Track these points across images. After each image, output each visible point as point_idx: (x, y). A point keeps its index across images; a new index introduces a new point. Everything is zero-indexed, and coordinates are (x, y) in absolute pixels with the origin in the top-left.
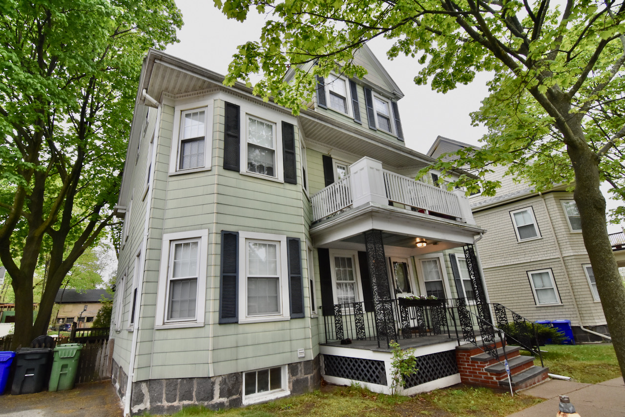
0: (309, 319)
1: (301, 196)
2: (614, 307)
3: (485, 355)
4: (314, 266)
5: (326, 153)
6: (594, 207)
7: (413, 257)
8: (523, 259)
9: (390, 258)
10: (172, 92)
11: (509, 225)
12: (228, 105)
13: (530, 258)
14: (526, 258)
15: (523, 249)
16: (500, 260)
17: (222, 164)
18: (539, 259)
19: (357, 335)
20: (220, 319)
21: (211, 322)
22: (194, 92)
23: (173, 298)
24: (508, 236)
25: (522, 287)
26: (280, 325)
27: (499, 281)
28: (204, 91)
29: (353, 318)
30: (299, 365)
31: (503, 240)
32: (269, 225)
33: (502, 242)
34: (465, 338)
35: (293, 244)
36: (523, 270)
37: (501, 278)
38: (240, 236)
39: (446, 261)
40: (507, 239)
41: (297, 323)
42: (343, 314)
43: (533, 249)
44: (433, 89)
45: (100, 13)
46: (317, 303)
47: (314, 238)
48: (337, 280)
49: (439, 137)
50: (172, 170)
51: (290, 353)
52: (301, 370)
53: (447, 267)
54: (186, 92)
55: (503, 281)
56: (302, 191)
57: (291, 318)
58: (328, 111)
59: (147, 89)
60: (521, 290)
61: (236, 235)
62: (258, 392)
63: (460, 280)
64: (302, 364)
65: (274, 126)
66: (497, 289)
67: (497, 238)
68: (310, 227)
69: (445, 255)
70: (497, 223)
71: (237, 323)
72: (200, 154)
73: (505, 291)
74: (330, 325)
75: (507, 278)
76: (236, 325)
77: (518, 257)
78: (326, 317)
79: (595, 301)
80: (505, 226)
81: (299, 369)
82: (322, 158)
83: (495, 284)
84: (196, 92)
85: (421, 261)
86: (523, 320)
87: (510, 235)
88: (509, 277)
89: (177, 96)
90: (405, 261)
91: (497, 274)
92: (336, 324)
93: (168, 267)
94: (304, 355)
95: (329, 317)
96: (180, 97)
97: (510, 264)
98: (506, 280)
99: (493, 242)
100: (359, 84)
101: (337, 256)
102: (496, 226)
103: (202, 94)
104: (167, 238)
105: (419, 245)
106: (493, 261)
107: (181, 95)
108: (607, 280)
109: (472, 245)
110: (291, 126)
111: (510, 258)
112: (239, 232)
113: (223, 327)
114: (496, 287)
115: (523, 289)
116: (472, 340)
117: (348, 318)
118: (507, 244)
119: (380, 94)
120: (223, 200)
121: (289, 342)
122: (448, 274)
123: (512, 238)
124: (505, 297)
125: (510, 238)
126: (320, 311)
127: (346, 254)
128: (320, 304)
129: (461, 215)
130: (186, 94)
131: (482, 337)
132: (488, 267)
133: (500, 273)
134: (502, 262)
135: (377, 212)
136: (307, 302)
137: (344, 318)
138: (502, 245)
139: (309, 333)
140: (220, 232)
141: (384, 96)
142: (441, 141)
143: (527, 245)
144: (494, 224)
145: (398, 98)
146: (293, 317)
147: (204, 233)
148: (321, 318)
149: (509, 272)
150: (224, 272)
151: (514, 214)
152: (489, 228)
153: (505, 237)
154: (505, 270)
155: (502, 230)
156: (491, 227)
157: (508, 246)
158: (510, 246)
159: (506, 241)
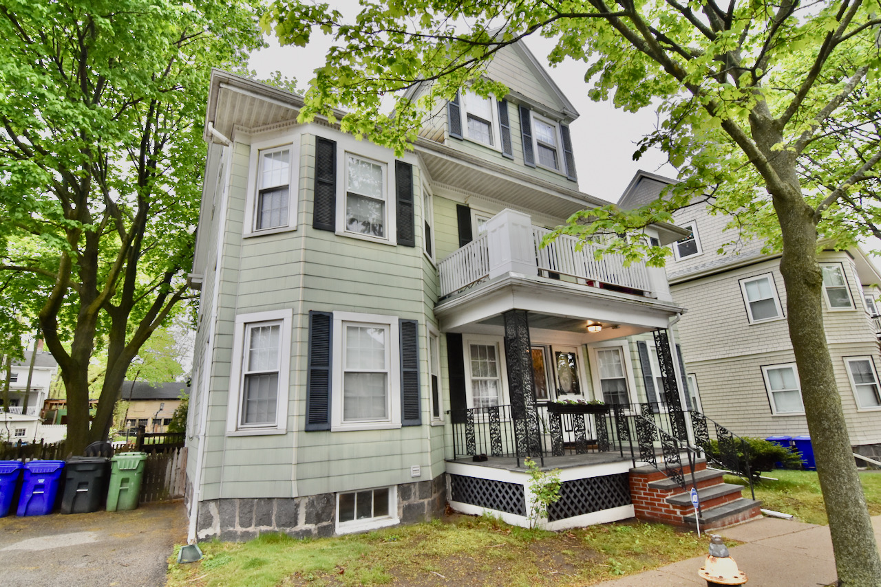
0: (428, 427)
1: (421, 262)
2: (820, 422)
3: (668, 482)
4: (441, 357)
5: (461, 201)
6: (805, 283)
7: (586, 345)
8: (756, 348)
9: (551, 347)
10: (247, 125)
11: (737, 300)
12: (320, 141)
13: (766, 347)
14: (760, 348)
15: (756, 333)
16: (722, 349)
17: (311, 223)
18: (779, 349)
19: (492, 449)
20: (306, 425)
21: (295, 428)
22: (275, 125)
23: (248, 397)
24: (735, 315)
25: (752, 388)
26: (387, 434)
27: (719, 380)
28: (288, 122)
29: (487, 426)
30: (412, 486)
31: (728, 320)
32: (375, 302)
33: (726, 324)
34: (642, 457)
35: (408, 329)
36: (756, 364)
37: (723, 375)
38: (335, 317)
39: (632, 351)
40: (735, 319)
41: (411, 432)
42: (476, 421)
43: (772, 335)
44: (616, 107)
45: (156, 16)
46: (444, 405)
47: (440, 319)
48: (474, 376)
49: (639, 171)
50: (247, 231)
51: (399, 471)
52: (415, 494)
53: (633, 360)
54: (264, 124)
55: (726, 379)
56: (422, 256)
57: (403, 426)
58: (464, 143)
59: (213, 122)
60: (751, 392)
61: (329, 317)
62: (358, 518)
63: (651, 378)
64: (417, 486)
65: (384, 168)
66: (717, 391)
67: (719, 318)
68: (436, 305)
69: (630, 343)
70: (720, 297)
71: (329, 430)
72: (283, 209)
73: (728, 394)
74: (460, 436)
75: (731, 375)
76: (328, 433)
77: (750, 345)
78: (455, 425)
79: (859, 411)
80: (732, 301)
81: (413, 491)
82: (455, 208)
83: (714, 384)
84: (278, 124)
85: (597, 351)
86: (729, 435)
87: (739, 314)
88: (735, 374)
89: (253, 129)
90: (573, 351)
91: (717, 369)
92: (466, 434)
93: (243, 357)
94: (418, 474)
95: (459, 425)
96: (257, 131)
97: (736, 355)
98: (730, 378)
99: (714, 323)
100: (511, 102)
101: (473, 343)
102: (719, 300)
103: (285, 127)
104: (241, 319)
105: (592, 329)
106: (712, 350)
107: (259, 128)
108: (815, 385)
109: (665, 329)
110: (408, 167)
111: (737, 347)
112: (334, 312)
113: (310, 435)
114: (715, 387)
115: (755, 392)
116: (651, 460)
117: (482, 426)
118: (734, 327)
119: (543, 115)
120: (313, 270)
121: (399, 457)
122: (635, 369)
123: (742, 318)
124: (727, 401)
125: (738, 318)
126: (448, 417)
127: (488, 342)
128: (448, 408)
129: (651, 287)
130: (265, 127)
131: (665, 457)
133: (721, 368)
134: (725, 352)
135: (519, 286)
136: (426, 405)
137: (476, 426)
138: (726, 328)
139: (427, 445)
140: (308, 313)
141: (549, 117)
142: (642, 177)
143: (763, 329)
144: (716, 297)
145: (571, 120)
146: (404, 424)
147: (286, 314)
148: (449, 426)
149: (735, 367)
150: (312, 365)
151: (745, 284)
152: (708, 303)
153: (732, 316)
154: (730, 364)
155: (728, 306)
156: (711, 302)
157: (734, 330)
158: (738, 329)
159: (733, 323)
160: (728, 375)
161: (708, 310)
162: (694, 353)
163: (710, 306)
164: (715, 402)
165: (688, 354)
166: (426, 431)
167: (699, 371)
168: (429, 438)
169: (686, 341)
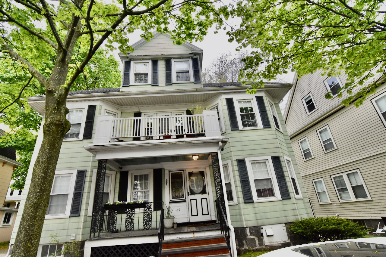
16: (372, 149)
24: (375, 124)
27: (375, 171)
30: (71, 244)
31: (371, 129)
33: (370, 132)
35: (81, 174)
37: (377, 168)
40: (375, 127)
51: (66, 237)
55: (380, 170)
57: (71, 217)
58: (130, 87)
62: (49, 256)
64: (73, 244)
65: (83, 110)
66: (376, 179)
67: (365, 129)
70: (362, 114)
75: (383, 166)
80: (370, 115)
83: (373, 174)
87: (377, 123)
91: (372, 163)
97: (382, 152)
98: (382, 169)
99: (362, 132)
100: (160, 60)
102: (362, 117)
106: (366, 151)
110: (94, 106)
111: (381, 146)
114: (374, 177)
118: (376, 132)
119: (180, 59)
121: (67, 230)
123: (379, 125)
125: (377, 126)
132: (362, 158)
133: (375, 163)
134: (374, 151)
138: (371, 134)
139: (81, 225)
141: (183, 58)
144: (360, 115)
151: (376, 101)
152: (355, 120)
153: (372, 125)
154: (380, 158)
155: (368, 119)
156: (358, 119)
157: (377, 134)
158: (379, 134)
159: (375, 130)
160: (380, 167)
161: (357, 125)
162: (355, 155)
163: (357, 122)
164: (376, 187)
165: (351, 156)
166: (82, 218)
167: (361, 166)
168: (83, 222)
169: (349, 148)
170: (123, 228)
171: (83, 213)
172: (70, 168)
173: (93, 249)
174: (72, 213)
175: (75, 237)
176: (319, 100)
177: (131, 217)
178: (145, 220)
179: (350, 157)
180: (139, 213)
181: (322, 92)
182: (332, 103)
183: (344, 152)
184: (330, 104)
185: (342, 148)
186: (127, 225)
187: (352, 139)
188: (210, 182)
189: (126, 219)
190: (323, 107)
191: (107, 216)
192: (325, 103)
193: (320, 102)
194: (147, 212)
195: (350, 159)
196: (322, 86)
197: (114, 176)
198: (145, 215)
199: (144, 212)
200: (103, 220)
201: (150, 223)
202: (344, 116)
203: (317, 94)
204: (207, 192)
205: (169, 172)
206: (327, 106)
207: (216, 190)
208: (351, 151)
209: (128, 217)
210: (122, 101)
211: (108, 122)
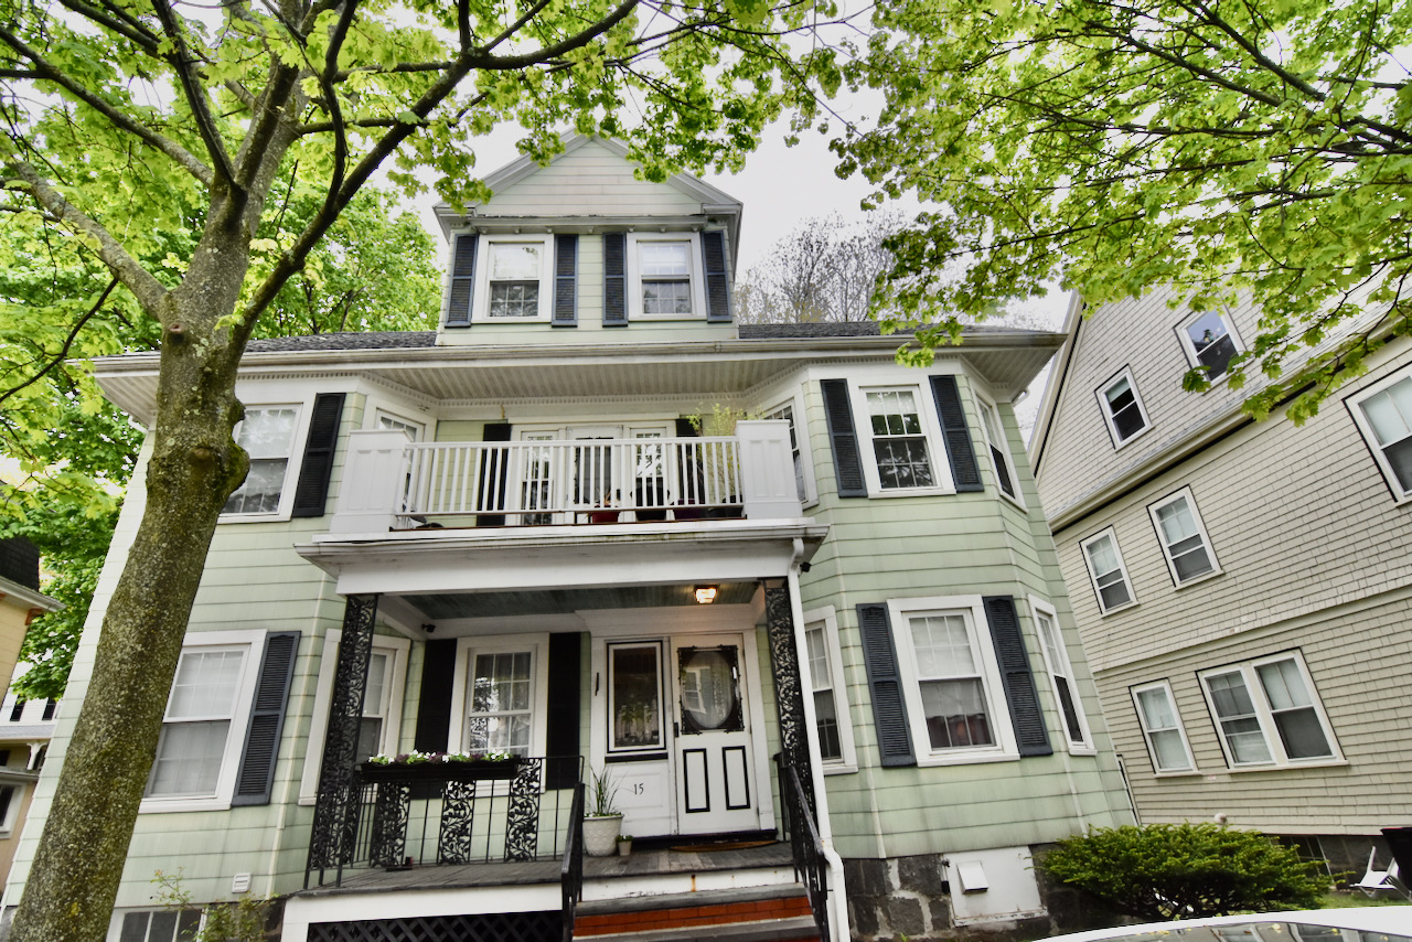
0: (283, 807)
5: (494, 418)
11: (1353, 449)
16: (1348, 578)
24: (1357, 488)
27: (1360, 657)
30: (232, 909)
31: (1344, 504)
32: (233, 612)
33: (1342, 514)
35: (281, 649)
37: (1365, 646)
40: (1358, 498)
41: (250, 817)
51: (214, 881)
55: (1375, 654)
57: (233, 806)
58: (473, 329)
65: (298, 410)
66: (1361, 688)
67: (1322, 503)
69: (839, 611)
70: (1311, 450)
73: (1390, 694)
75: (1386, 641)
80: (1342, 455)
82: (481, 430)
83: (1350, 670)
87: (1365, 484)
88: (1394, 640)
91: (1348, 630)
94: (245, 888)
97: (1383, 588)
98: (1385, 652)
99: (1313, 516)
100: (587, 236)
101: (484, 652)
102: (1311, 460)
106: (1326, 585)
110: (339, 398)
111: (1382, 567)
114: (1355, 679)
118: (1362, 517)
119: (661, 232)
121: (219, 856)
123: (1374, 491)
124: (1392, 715)
125: (1366, 495)
132: (1311, 609)
133: (1358, 628)
134: (1355, 586)
138: (1343, 524)
139: (275, 839)
141: (668, 230)
144: (1304, 454)
146: (236, 803)
149: (1391, 619)
151: (1361, 404)
152: (1289, 471)
153: (1350, 491)
154: (1375, 613)
155: (1335, 468)
156: (1296, 467)
157: (1365, 525)
158: (1372, 523)
159: (1357, 508)
160: (1377, 643)
161: (1293, 488)
162: (1286, 597)
163: (1295, 477)
164: (1362, 719)
165: (1274, 601)
166: (278, 813)
167: (1307, 640)
168: (279, 826)
169: (1264, 571)
170: (431, 853)
171: (281, 792)
172: (241, 625)
173: (314, 930)
174: (240, 794)
175: (250, 885)
176: (1159, 397)
177: (462, 812)
178: (512, 824)
179: (1267, 603)
180: (492, 797)
181: (1168, 367)
182: (1203, 407)
183: (1246, 585)
184: (1198, 411)
185: (1241, 572)
186: (445, 840)
187: (1277, 540)
188: (759, 688)
189: (444, 818)
190: (1171, 419)
191: (373, 807)
192: (1177, 408)
193: (1163, 402)
194: (522, 795)
195: (1266, 612)
196: (1168, 344)
197: (401, 657)
198: (515, 803)
199: (511, 795)
200: (356, 821)
201: (532, 836)
202: (1247, 456)
203: (1149, 374)
204: (746, 723)
205: (608, 645)
206: (1185, 418)
207: (779, 716)
208: (1273, 585)
209: (451, 810)
210: (442, 381)
211: (386, 455)
